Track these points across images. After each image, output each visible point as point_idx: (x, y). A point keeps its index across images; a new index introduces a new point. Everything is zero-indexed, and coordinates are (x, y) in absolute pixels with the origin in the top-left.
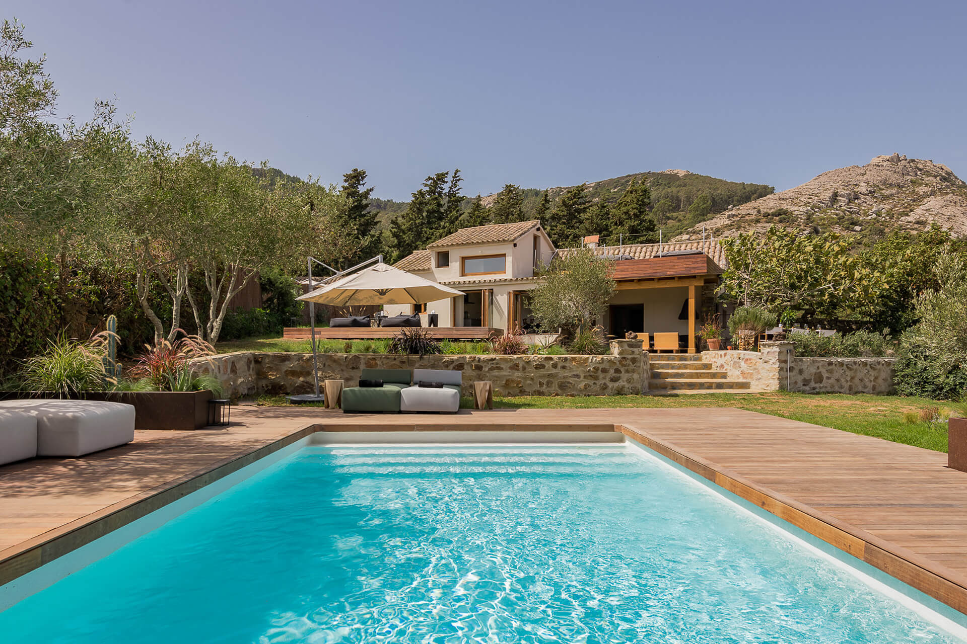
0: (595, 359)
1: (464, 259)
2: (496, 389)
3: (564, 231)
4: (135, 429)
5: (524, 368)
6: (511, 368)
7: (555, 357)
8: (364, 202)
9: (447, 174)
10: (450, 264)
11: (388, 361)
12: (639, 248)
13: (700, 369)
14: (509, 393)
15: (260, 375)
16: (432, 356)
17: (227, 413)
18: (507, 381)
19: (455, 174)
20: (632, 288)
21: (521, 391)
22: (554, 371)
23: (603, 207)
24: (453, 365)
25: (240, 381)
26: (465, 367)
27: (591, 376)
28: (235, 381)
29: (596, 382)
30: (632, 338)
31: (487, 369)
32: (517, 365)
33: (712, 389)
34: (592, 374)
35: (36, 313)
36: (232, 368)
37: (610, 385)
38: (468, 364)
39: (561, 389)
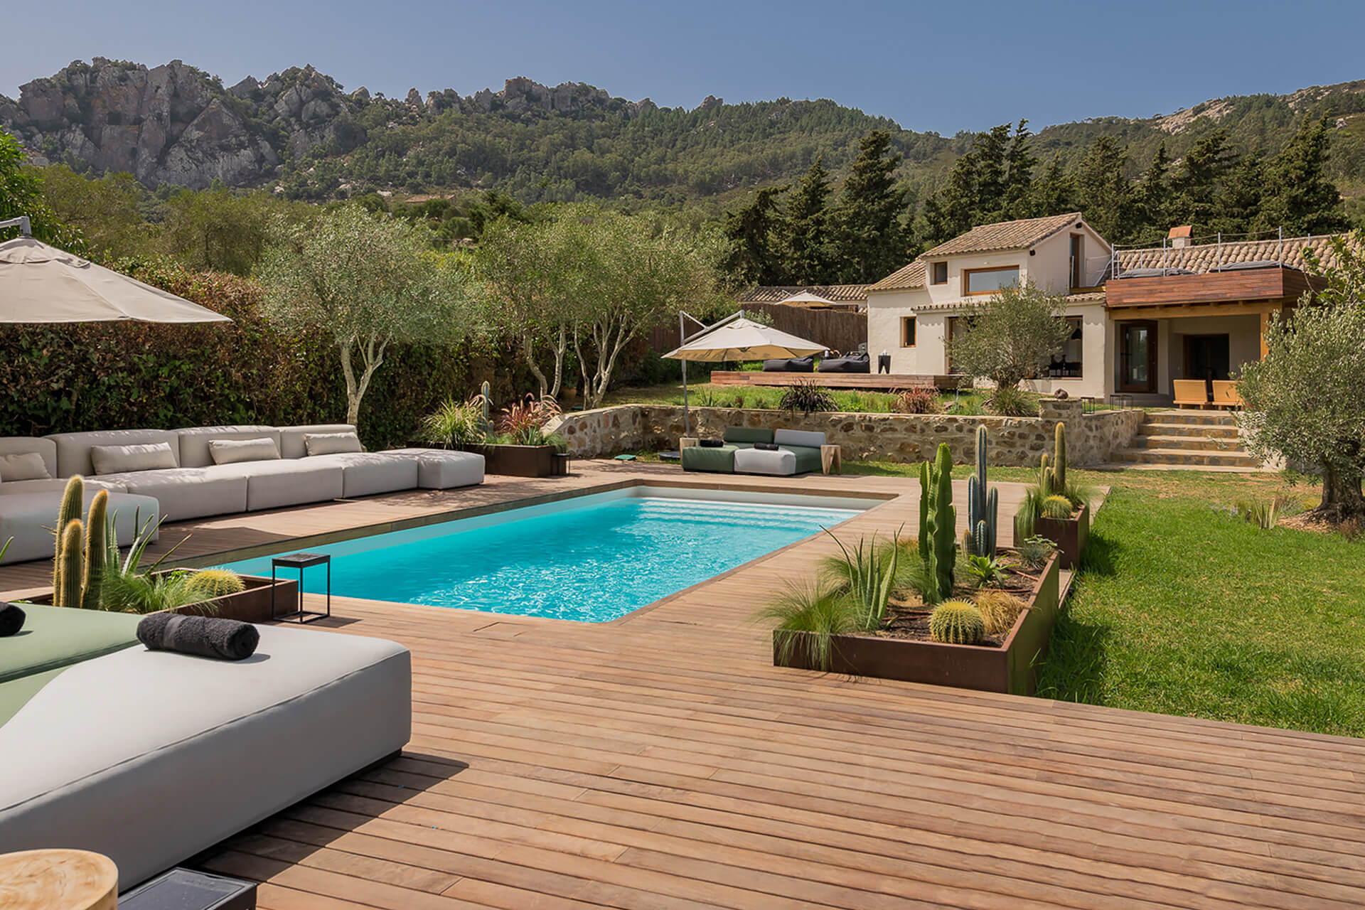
0: (1010, 421)
1: (967, 272)
2: (889, 454)
3: (1189, 205)
4: (486, 473)
5: (923, 431)
6: (906, 429)
7: (960, 417)
8: (888, 175)
9: (1009, 126)
10: (948, 279)
11: (772, 417)
12: (1238, 247)
13: (1220, 436)
14: (905, 458)
15: (647, 429)
16: (818, 414)
17: (571, 465)
18: (902, 444)
19: (1021, 127)
20: (1182, 316)
21: (918, 457)
22: (959, 435)
23: (1254, 164)
24: (842, 424)
25: (623, 435)
26: (855, 427)
27: (1005, 442)
28: (617, 435)
29: (1011, 449)
30: (1060, 398)
31: (879, 431)
32: (914, 427)
33: (1203, 464)
34: (1006, 439)
35: (444, 372)
36: (614, 422)
37: (1031, 454)
38: (857, 423)
39: (967, 457)
